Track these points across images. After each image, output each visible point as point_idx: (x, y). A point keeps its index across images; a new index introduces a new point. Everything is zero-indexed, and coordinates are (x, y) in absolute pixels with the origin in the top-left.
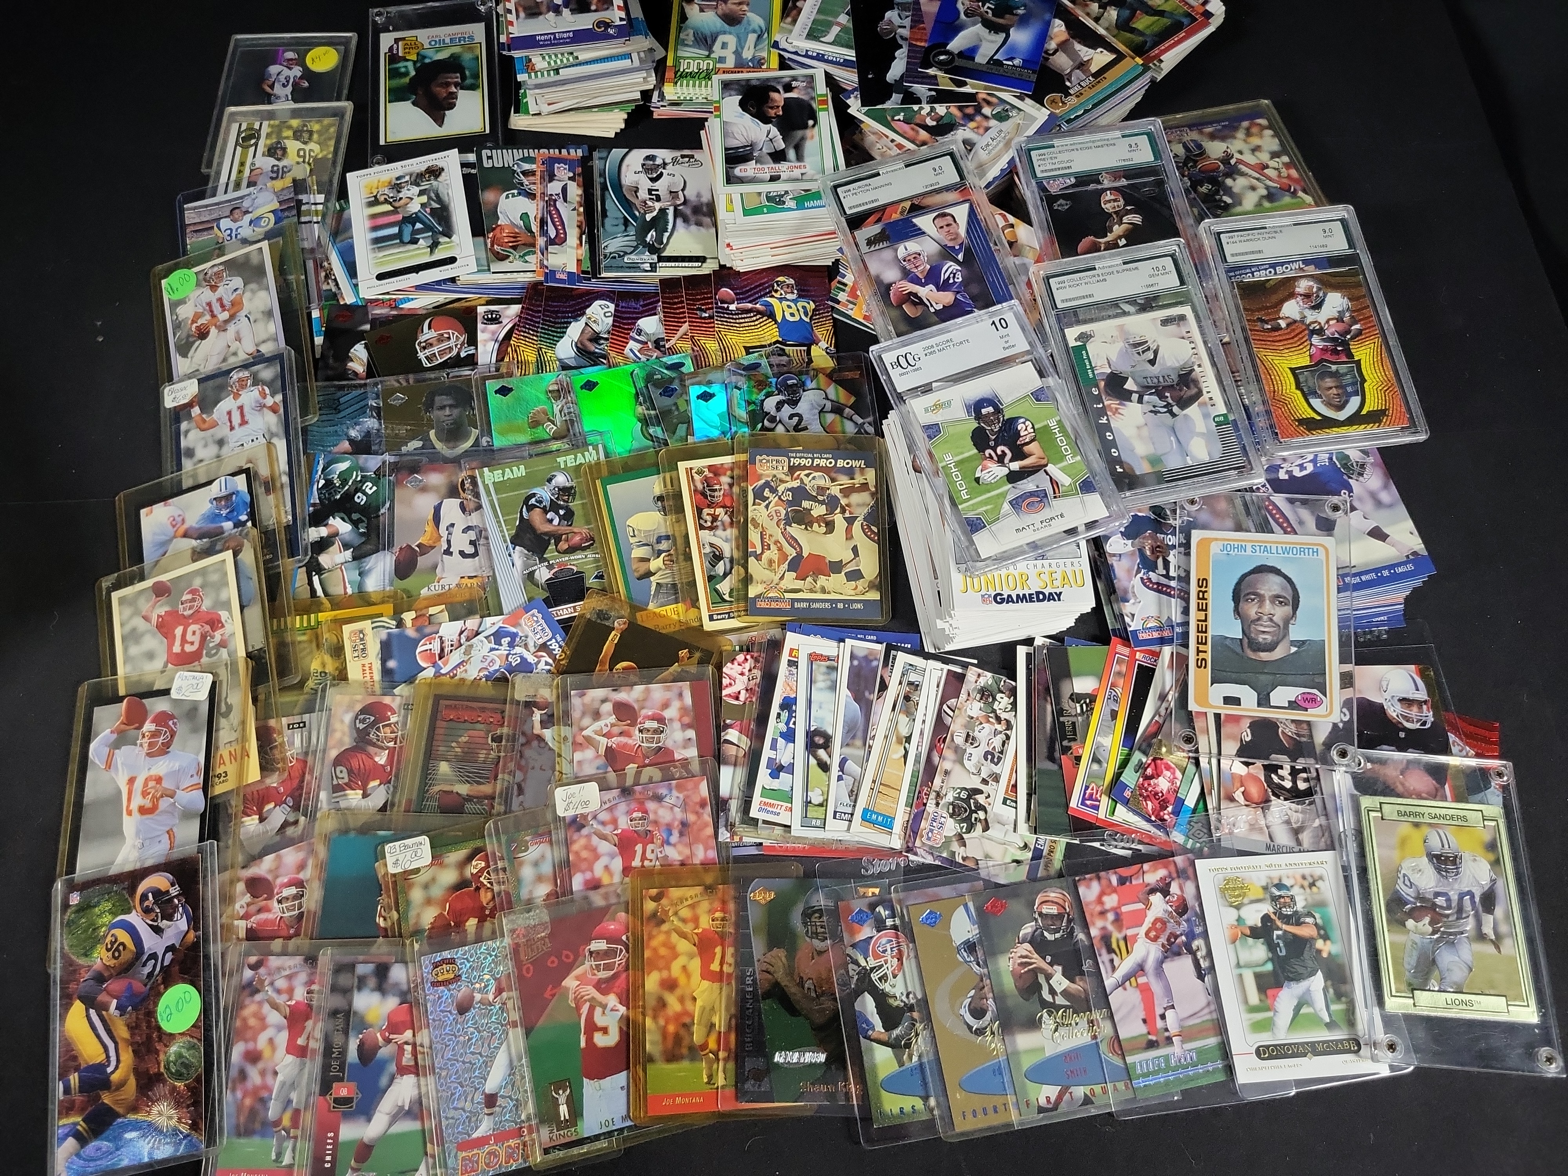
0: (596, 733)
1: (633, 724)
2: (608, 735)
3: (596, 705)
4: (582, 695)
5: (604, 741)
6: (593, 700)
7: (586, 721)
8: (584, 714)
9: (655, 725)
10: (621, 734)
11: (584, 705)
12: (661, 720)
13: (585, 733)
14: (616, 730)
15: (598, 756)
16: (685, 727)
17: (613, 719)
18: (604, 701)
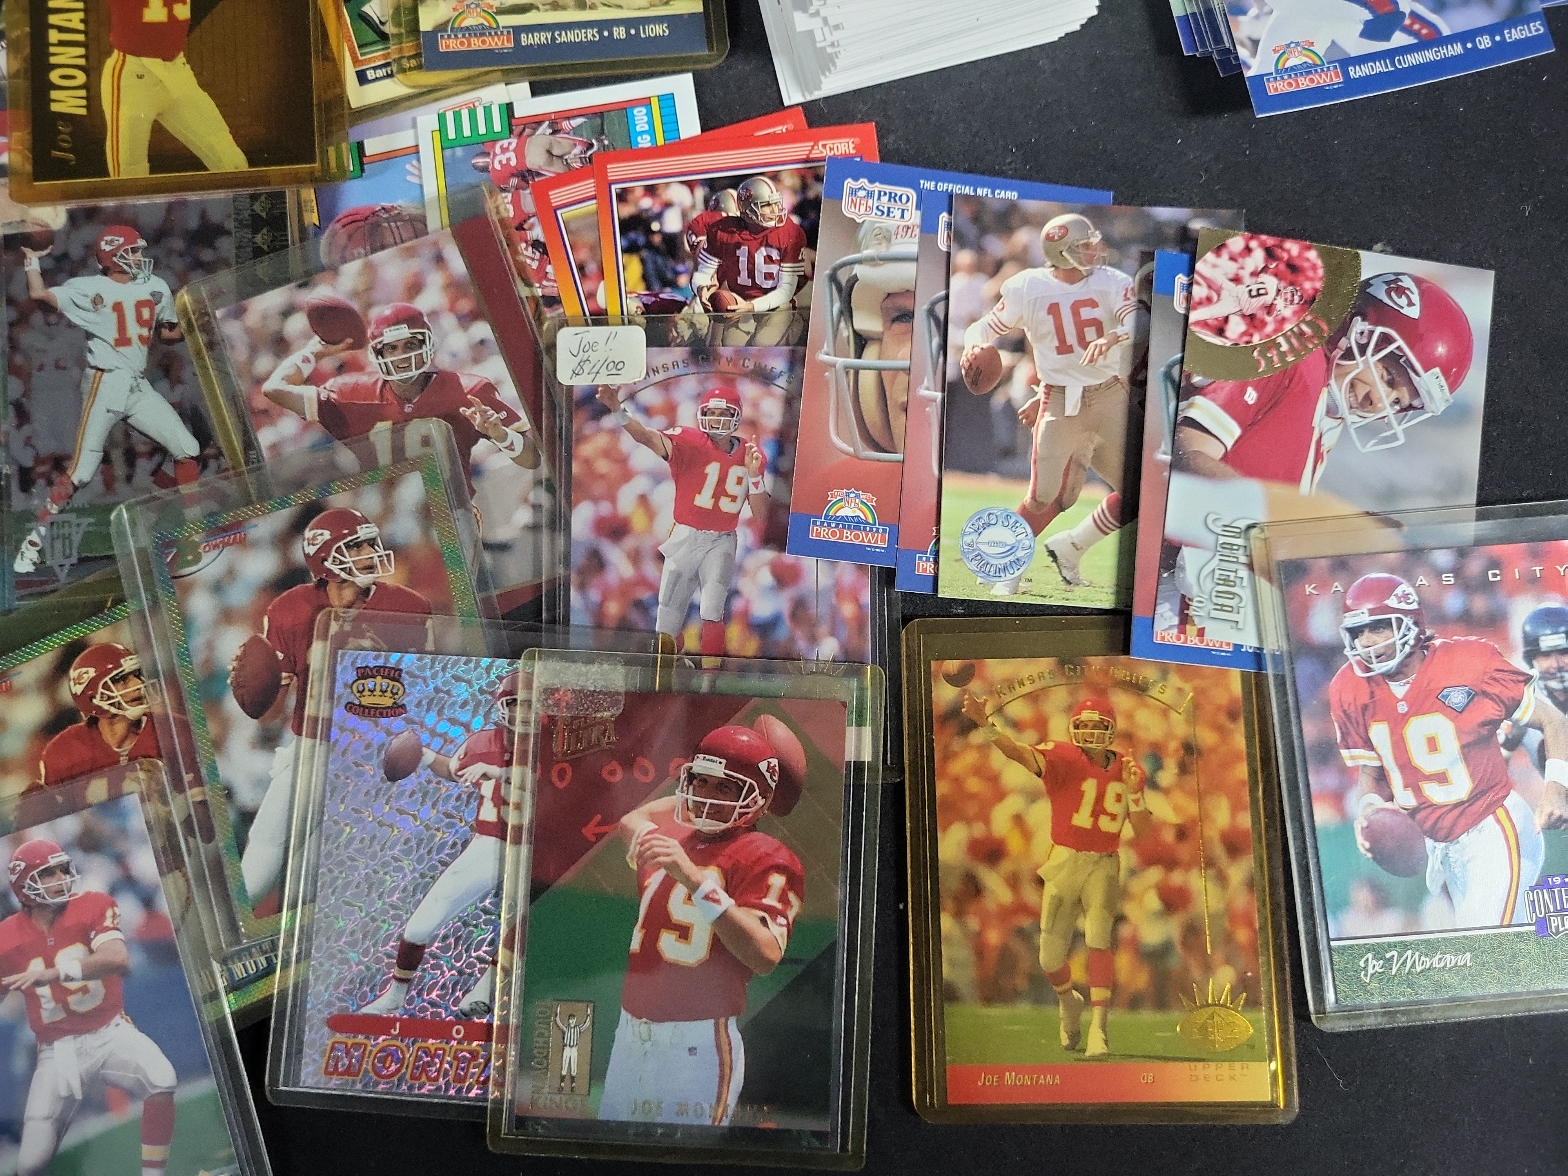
0: (290, 380)
1: (360, 343)
2: (315, 379)
3: (273, 325)
4: (239, 313)
5: (309, 393)
6: (264, 317)
7: (263, 363)
8: (254, 350)
9: (403, 332)
10: (341, 369)
11: (248, 331)
12: (414, 319)
13: (268, 386)
14: (328, 364)
15: (307, 426)
16: (466, 320)
17: (315, 344)
18: (287, 312)
